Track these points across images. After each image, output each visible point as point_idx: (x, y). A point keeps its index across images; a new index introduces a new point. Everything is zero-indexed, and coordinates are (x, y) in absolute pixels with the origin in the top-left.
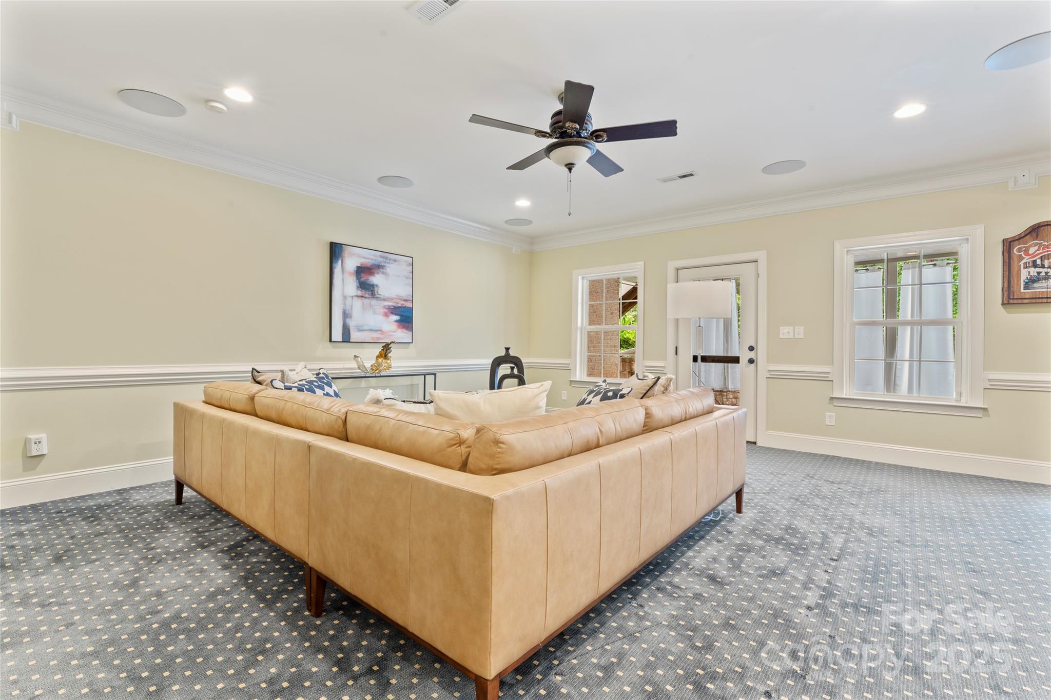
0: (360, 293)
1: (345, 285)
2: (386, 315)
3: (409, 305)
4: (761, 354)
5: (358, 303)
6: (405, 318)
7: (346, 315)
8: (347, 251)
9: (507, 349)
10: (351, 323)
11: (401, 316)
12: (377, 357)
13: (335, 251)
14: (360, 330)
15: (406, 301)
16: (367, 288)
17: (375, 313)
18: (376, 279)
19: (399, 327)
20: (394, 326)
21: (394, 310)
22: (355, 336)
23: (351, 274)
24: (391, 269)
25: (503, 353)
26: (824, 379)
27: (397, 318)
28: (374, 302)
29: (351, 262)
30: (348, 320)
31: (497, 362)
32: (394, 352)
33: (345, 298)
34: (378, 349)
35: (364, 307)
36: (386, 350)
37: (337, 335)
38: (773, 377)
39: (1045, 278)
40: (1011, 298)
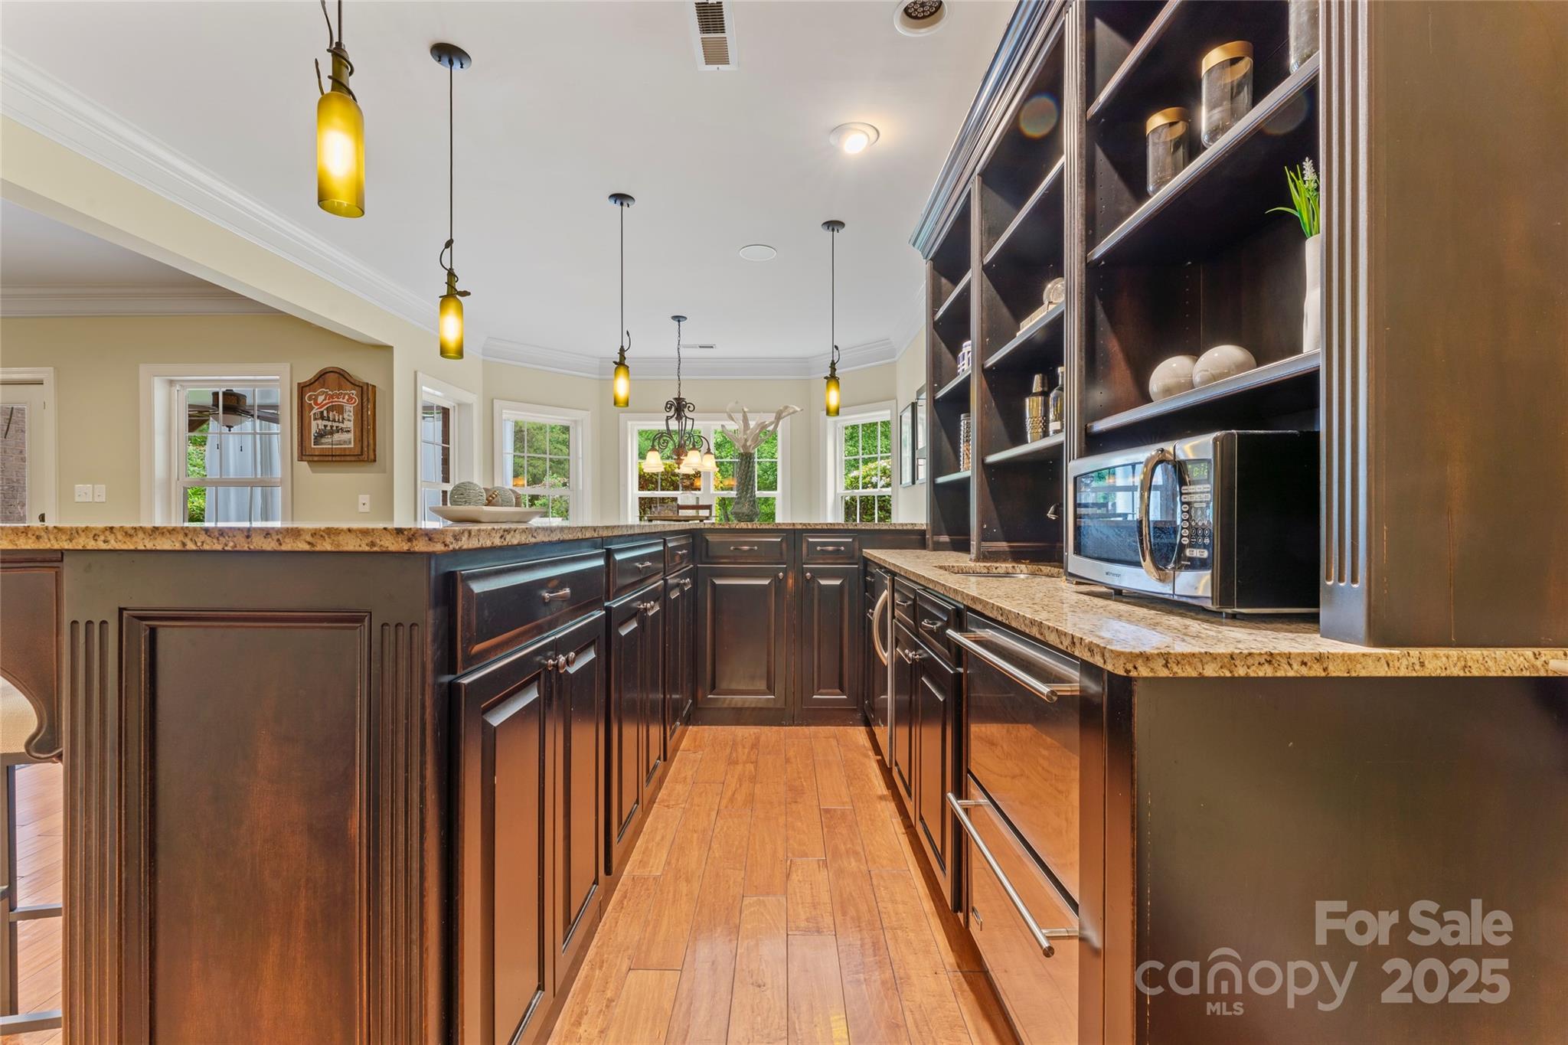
39: (332, 433)
40: (304, 454)
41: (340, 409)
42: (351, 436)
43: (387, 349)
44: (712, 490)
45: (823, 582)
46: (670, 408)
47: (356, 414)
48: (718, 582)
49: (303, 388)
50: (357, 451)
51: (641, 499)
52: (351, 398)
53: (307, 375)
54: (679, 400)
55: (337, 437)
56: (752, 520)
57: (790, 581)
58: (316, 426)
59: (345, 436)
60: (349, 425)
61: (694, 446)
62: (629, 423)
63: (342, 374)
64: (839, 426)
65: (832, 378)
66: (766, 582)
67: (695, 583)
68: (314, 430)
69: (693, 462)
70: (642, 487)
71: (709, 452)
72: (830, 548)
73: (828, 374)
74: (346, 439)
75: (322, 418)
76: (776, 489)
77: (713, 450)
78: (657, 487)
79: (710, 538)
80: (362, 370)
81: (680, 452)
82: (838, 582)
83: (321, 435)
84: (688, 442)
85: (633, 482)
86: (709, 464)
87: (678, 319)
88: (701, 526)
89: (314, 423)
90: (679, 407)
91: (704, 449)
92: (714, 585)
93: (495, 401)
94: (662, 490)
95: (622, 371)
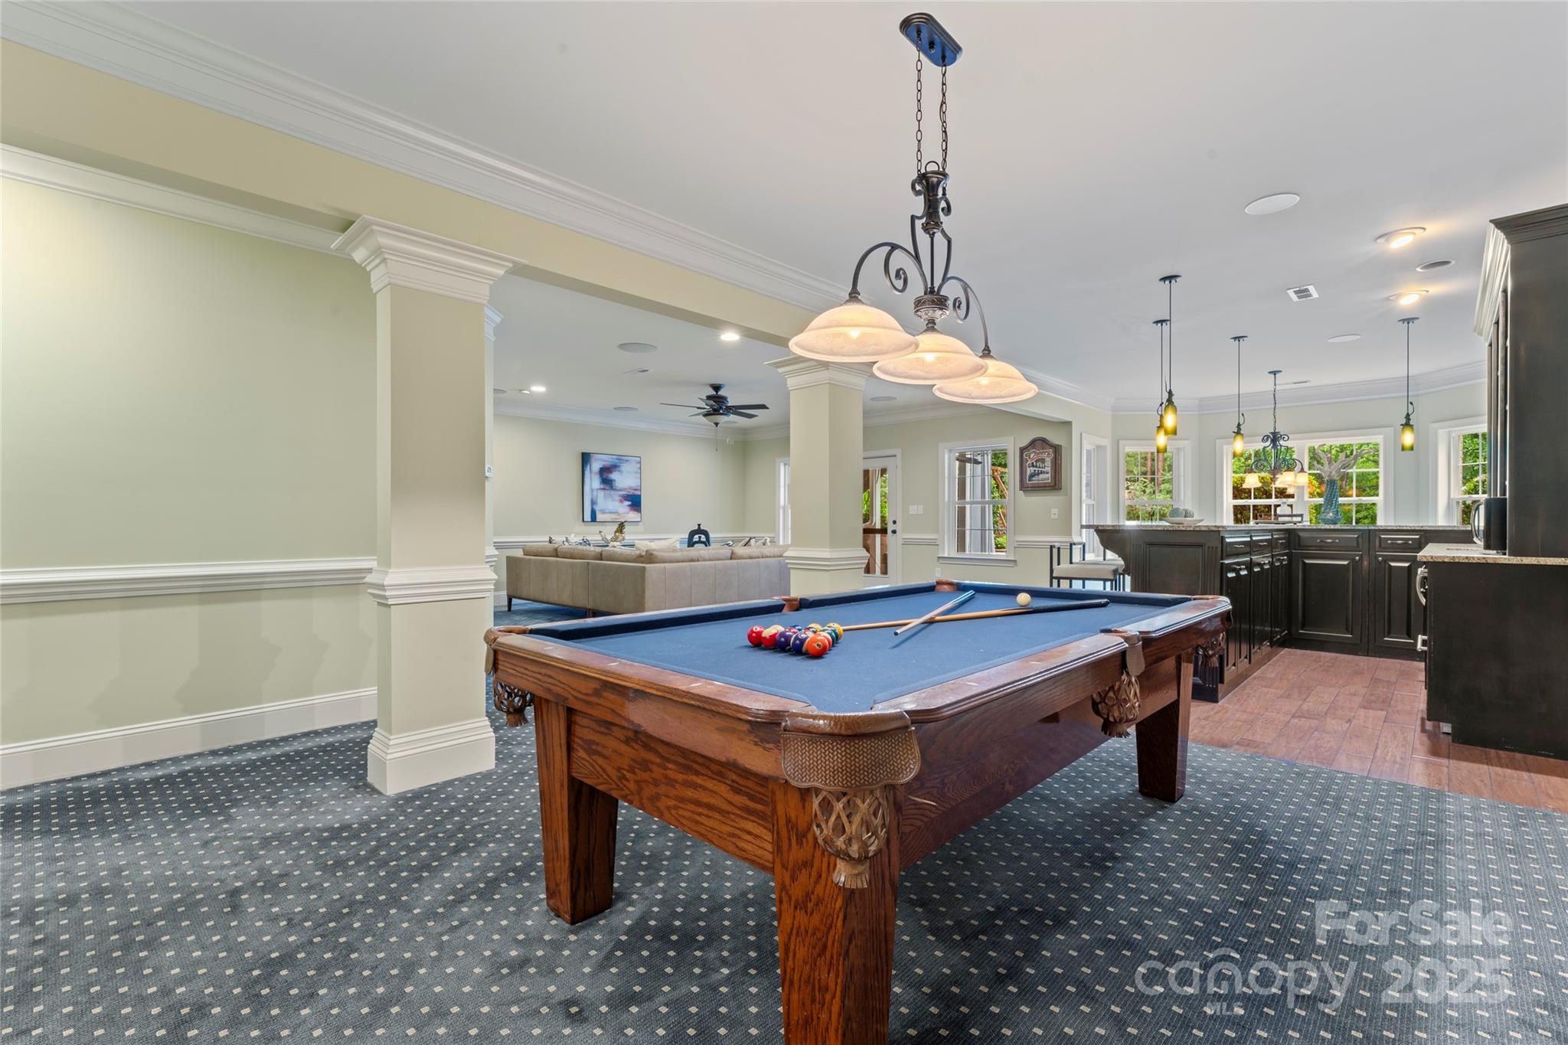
0: (602, 487)
1: (593, 482)
2: (621, 501)
3: (638, 493)
4: (898, 527)
5: (601, 495)
6: (635, 502)
7: (593, 503)
8: (594, 458)
9: (699, 525)
10: (597, 508)
11: (632, 501)
12: (616, 532)
13: (585, 458)
14: (603, 512)
15: (636, 490)
16: (607, 482)
17: (613, 500)
18: (614, 476)
19: (631, 510)
20: (627, 509)
21: (626, 498)
22: (600, 517)
23: (596, 473)
24: (625, 467)
25: (696, 528)
26: (934, 544)
27: (630, 503)
28: (612, 492)
29: (596, 466)
30: (595, 507)
31: (692, 534)
32: (627, 529)
33: (592, 490)
34: (615, 527)
35: (605, 497)
36: (621, 527)
37: (588, 517)
38: (907, 543)
39: (1038, 474)
40: (1023, 487)
41: (1043, 461)
42: (1049, 475)
43: (1070, 423)
44: (1306, 498)
45: (1392, 564)
46: (1267, 440)
47: (1052, 463)
48: (1307, 561)
49: (1022, 450)
50: (1053, 484)
51: (1235, 507)
52: (1049, 454)
53: (1025, 443)
54: (1274, 434)
55: (1041, 476)
56: (1335, 524)
57: (1366, 563)
58: (1029, 471)
59: (1046, 476)
60: (1048, 469)
61: (1288, 468)
62: (1225, 447)
63: (1044, 441)
64: (1453, 435)
65: (1407, 424)
66: (1346, 563)
67: (1290, 560)
68: (1028, 473)
69: (1285, 480)
70: (1235, 497)
71: (1302, 470)
72: (1400, 542)
73: (1404, 421)
74: (1046, 477)
75: (1033, 466)
76: (1377, 495)
77: (1306, 468)
78: (1250, 496)
79: (1301, 534)
80: (1054, 438)
81: (1275, 471)
82: (1407, 565)
83: (1032, 476)
84: (1282, 465)
85: (1228, 492)
86: (1303, 479)
87: (1274, 373)
88: (1295, 527)
89: (1028, 469)
90: (1275, 438)
91: (1299, 467)
92: (1304, 564)
93: (1121, 442)
94: (1255, 498)
95: (1239, 438)
